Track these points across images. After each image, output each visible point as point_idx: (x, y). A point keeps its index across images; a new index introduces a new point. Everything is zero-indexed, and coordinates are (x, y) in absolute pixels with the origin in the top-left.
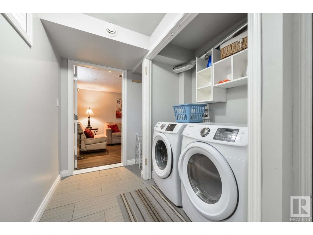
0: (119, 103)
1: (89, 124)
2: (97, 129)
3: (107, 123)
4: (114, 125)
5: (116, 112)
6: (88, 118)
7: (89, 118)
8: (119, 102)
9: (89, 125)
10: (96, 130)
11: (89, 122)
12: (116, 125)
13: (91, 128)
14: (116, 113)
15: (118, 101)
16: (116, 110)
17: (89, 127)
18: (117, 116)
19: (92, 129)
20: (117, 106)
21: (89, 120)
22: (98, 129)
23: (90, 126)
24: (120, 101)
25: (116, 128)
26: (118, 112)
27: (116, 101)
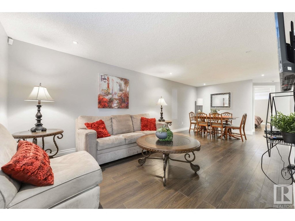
0: (105, 82)
1: (39, 121)
2: (61, 133)
3: (83, 117)
4: (97, 123)
5: (99, 97)
6: (37, 108)
7: (39, 107)
8: (103, 79)
9: (39, 125)
10: (56, 136)
11: (39, 117)
12: (101, 121)
13: (44, 130)
14: (99, 99)
15: (103, 77)
16: (99, 93)
17: (40, 128)
18: (101, 105)
19: (48, 132)
20: (100, 85)
21: (39, 111)
22: (63, 132)
23: (41, 125)
24: (106, 78)
25: (103, 128)
26: (101, 97)
27: (99, 77)
